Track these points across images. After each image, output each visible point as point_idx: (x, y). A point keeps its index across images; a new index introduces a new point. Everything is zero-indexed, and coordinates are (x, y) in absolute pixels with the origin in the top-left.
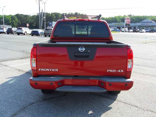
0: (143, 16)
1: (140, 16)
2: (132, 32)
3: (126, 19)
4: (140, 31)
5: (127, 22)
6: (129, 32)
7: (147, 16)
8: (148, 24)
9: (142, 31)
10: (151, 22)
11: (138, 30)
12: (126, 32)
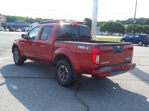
0: (13, 16)
1: (10, 16)
2: (8, 31)
3: (2, 18)
4: (16, 30)
5: (3, 21)
6: (6, 31)
7: (17, 16)
8: (21, 24)
9: (18, 31)
10: (24, 23)
11: (14, 29)
12: (2, 30)
